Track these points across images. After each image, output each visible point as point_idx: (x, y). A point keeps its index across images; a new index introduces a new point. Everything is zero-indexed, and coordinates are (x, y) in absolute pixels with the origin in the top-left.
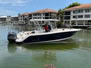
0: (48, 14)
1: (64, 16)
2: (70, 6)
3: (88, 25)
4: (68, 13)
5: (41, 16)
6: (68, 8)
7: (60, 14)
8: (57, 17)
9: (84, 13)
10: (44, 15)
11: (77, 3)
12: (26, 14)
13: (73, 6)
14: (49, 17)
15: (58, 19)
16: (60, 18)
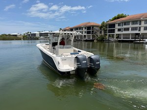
0: (90, 27)
1: (108, 29)
2: (115, 18)
3: (135, 38)
4: (113, 25)
6: (112, 20)
7: (104, 27)
8: (99, 31)
9: (131, 26)
10: (85, 29)
11: (122, 14)
12: (68, 29)
13: (118, 17)
14: (91, 30)
15: (101, 33)
16: (103, 32)
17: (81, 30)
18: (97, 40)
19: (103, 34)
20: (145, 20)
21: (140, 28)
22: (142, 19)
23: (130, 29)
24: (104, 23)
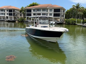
1: (26, 13)
2: (31, 6)
4: (29, 11)
5: (5, 11)
6: (29, 7)
7: (23, 11)
8: (20, 14)
10: (7, 11)
11: (36, 3)
14: (13, 13)
15: (21, 15)
16: (22, 15)
17: (3, 12)
18: (18, 21)
19: (22, 16)
20: (50, 9)
21: (47, 14)
22: (48, 8)
23: (41, 14)
24: (23, 8)
